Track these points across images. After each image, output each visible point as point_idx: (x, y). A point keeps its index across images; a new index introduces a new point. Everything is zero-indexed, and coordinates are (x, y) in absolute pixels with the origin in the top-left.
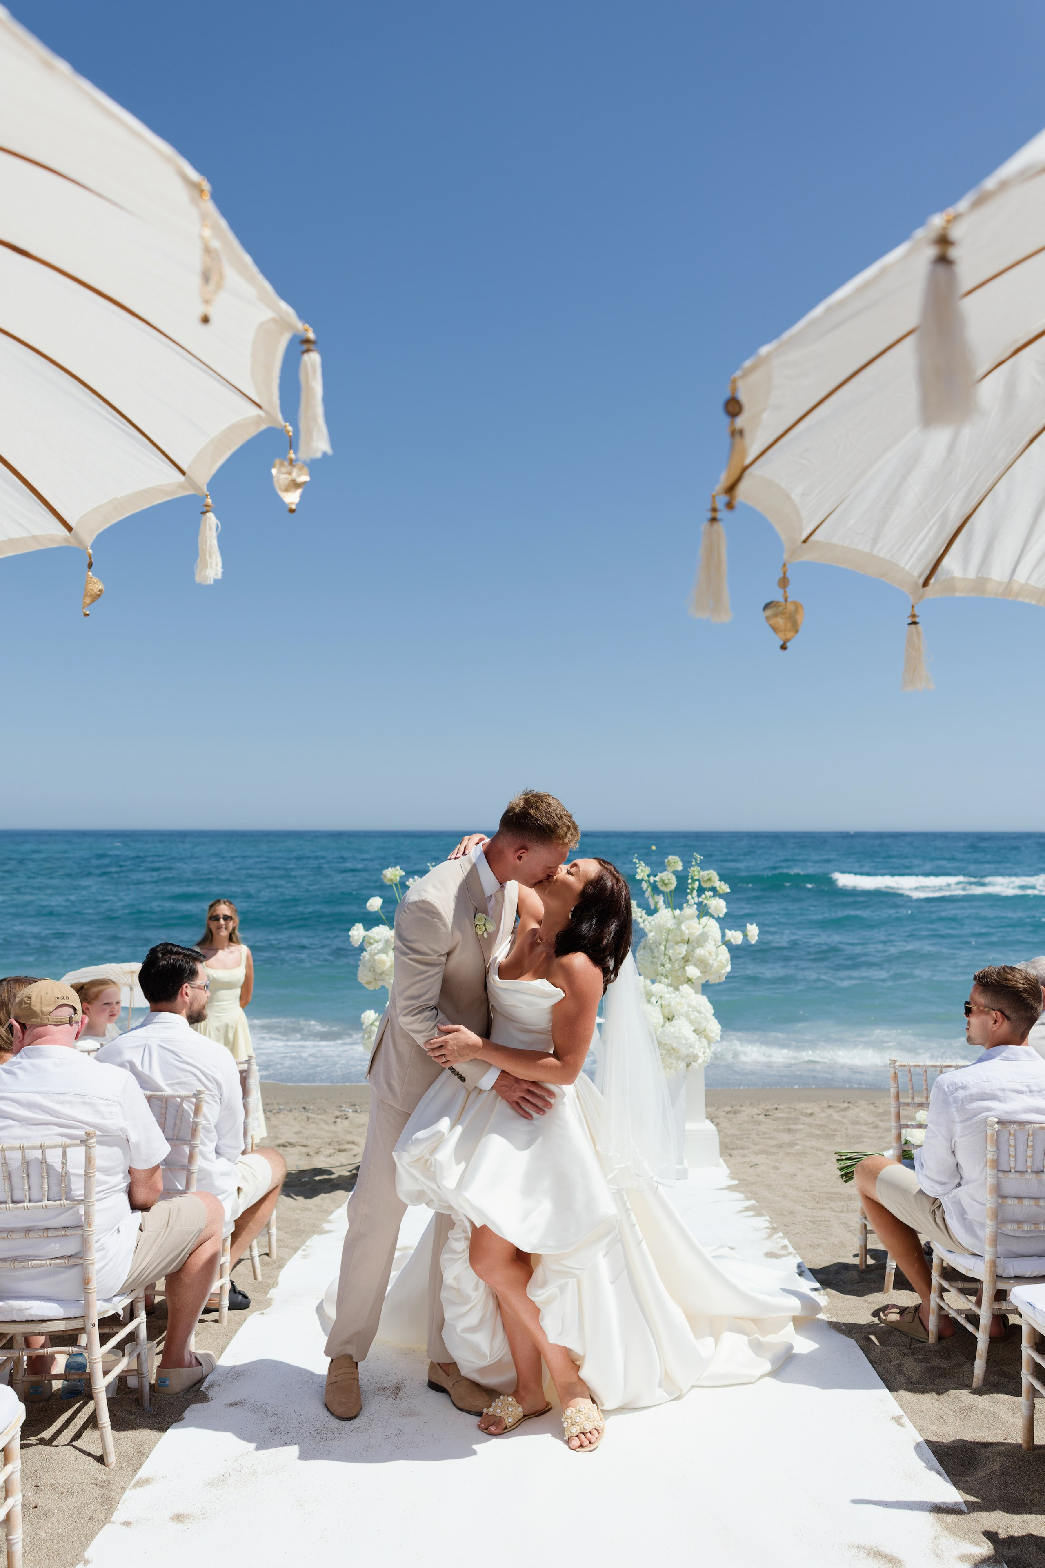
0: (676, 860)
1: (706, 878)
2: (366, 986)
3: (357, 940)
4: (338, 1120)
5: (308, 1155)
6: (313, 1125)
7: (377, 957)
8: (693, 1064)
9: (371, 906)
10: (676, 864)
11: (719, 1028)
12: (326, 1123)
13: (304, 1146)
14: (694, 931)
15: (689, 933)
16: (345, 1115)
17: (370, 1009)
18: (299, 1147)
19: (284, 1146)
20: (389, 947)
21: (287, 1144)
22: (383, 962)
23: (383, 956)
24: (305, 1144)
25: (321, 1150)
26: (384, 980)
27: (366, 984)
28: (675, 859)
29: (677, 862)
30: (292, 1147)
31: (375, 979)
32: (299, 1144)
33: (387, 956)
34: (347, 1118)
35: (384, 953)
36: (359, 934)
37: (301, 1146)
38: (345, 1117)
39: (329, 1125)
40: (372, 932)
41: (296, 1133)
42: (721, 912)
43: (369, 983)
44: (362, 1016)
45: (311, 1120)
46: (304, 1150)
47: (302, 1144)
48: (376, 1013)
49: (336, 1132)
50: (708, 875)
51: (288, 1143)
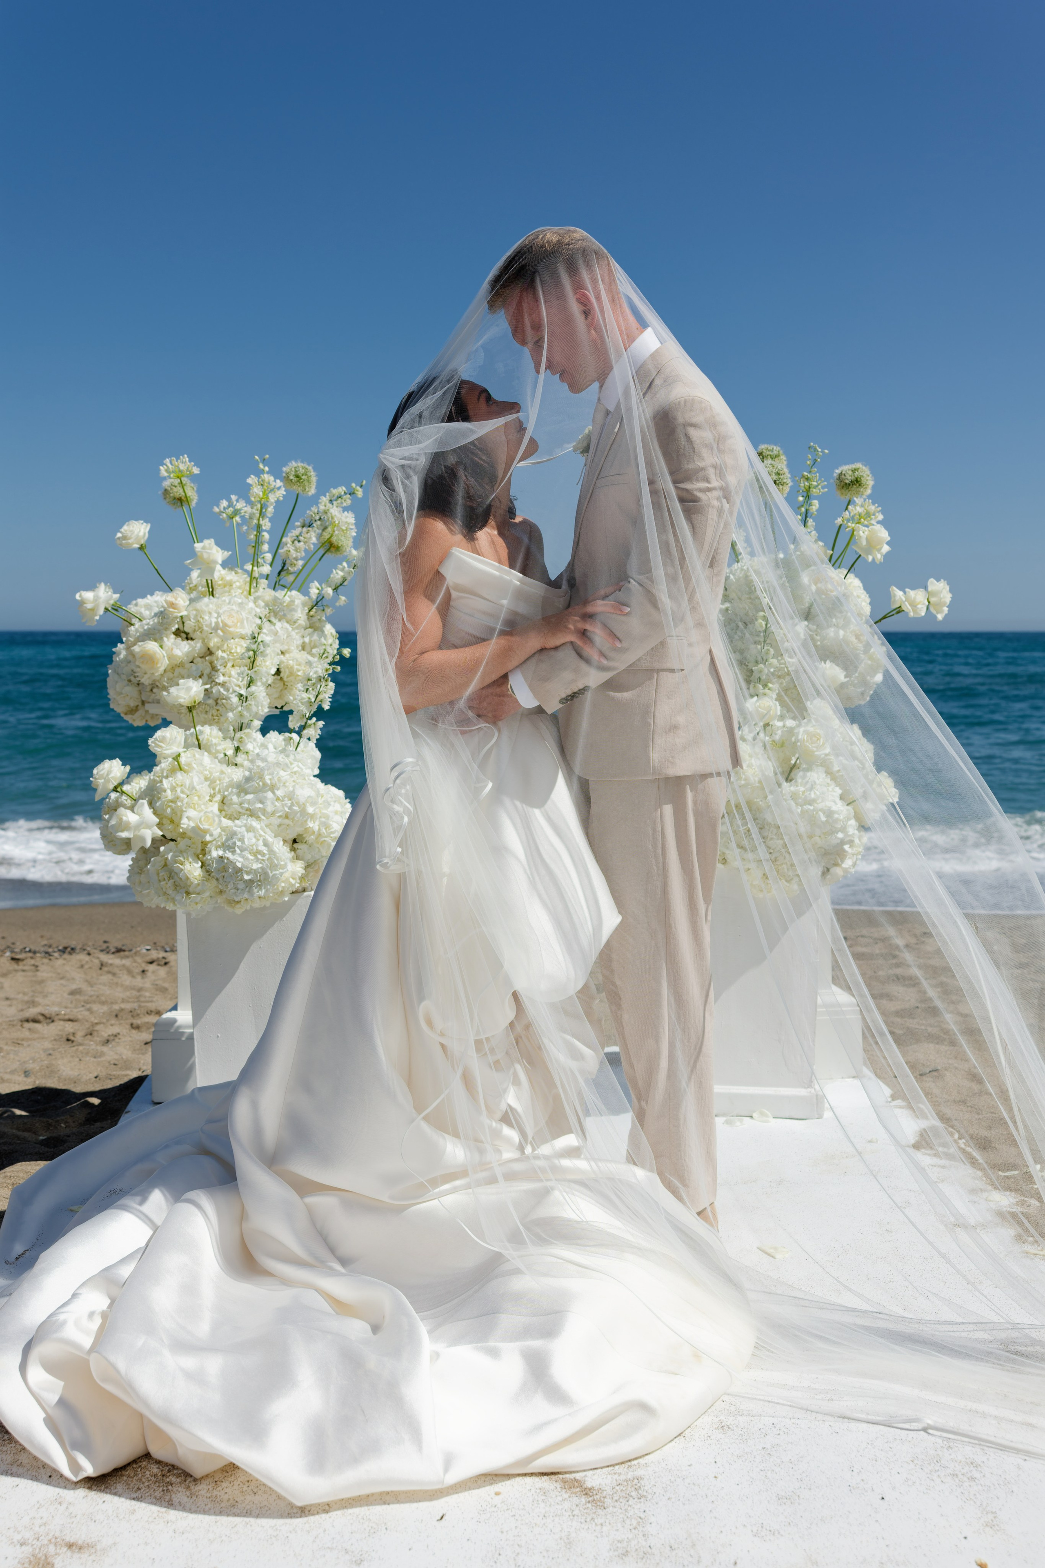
0: (775, 452)
1: (849, 478)
2: (126, 718)
3: (92, 610)
4: (151, 968)
5: (68, 1040)
6: (106, 978)
7: (136, 649)
8: (833, 870)
9: (125, 538)
10: (776, 459)
11: (896, 793)
12: (130, 972)
13: (70, 1020)
14: (829, 586)
15: (819, 592)
16: (164, 958)
17: (111, 758)
18: (62, 1023)
19: (35, 1021)
20: (166, 629)
21: (41, 1018)
22: (150, 659)
23: (151, 646)
24: (71, 1017)
25: (97, 1028)
26: (158, 702)
27: (126, 714)
28: (772, 450)
29: (777, 456)
30: (48, 1024)
31: (143, 703)
32: (61, 1017)
33: (161, 647)
34: (166, 964)
35: (155, 641)
36: (96, 598)
37: (65, 1020)
38: (164, 961)
39: (133, 977)
40: (136, 605)
41: (72, 993)
42: (879, 550)
43: (133, 711)
44: (95, 771)
45: (105, 969)
46: (69, 1027)
47: (67, 1017)
48: (124, 764)
49: (140, 990)
50: (854, 471)
51: (43, 1015)
